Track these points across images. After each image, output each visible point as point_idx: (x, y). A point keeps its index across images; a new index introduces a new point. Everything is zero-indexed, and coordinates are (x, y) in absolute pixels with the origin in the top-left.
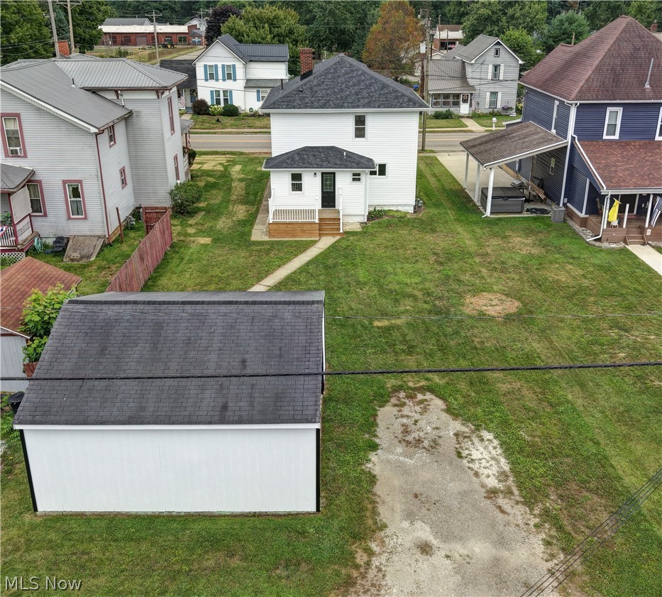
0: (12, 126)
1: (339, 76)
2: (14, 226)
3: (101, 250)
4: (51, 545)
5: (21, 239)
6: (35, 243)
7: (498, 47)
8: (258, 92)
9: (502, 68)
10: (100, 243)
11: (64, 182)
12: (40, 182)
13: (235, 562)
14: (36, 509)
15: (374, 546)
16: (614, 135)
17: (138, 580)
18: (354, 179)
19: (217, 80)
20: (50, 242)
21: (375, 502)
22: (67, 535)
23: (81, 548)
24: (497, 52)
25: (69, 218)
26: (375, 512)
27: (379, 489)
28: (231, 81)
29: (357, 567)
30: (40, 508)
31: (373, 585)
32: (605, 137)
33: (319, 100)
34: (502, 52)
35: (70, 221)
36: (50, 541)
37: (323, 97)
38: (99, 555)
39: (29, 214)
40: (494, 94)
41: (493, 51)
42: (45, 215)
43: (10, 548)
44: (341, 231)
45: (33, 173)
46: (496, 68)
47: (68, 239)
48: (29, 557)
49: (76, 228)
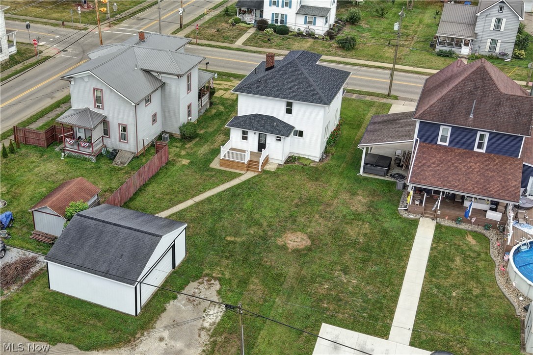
0: (99, 94)
1: (286, 73)
2: (92, 144)
3: (132, 160)
4: (49, 302)
5: (94, 150)
6: (103, 151)
7: (502, 5)
8: (306, 17)
9: (504, 20)
10: (132, 157)
11: (119, 124)
12: (109, 122)
13: (99, 324)
14: (50, 288)
15: (145, 333)
16: (446, 142)
17: (68, 321)
18: (277, 140)
19: (278, 6)
20: (111, 150)
21: (158, 319)
22: (55, 300)
23: (57, 305)
24: (501, 8)
25: (120, 141)
26: (155, 322)
27: (163, 315)
28: (287, 8)
29: (135, 338)
30: (51, 288)
31: (135, 345)
32: (439, 142)
33: (267, 90)
34: (505, 10)
35: (120, 143)
36: (50, 300)
37: (270, 88)
38: (61, 309)
39: (103, 136)
40: (494, 42)
41: (497, 8)
42: (109, 137)
43: (38, 299)
44: (260, 170)
45: (106, 117)
46: (499, 21)
47: (119, 150)
48: (41, 303)
49: (123, 146)
